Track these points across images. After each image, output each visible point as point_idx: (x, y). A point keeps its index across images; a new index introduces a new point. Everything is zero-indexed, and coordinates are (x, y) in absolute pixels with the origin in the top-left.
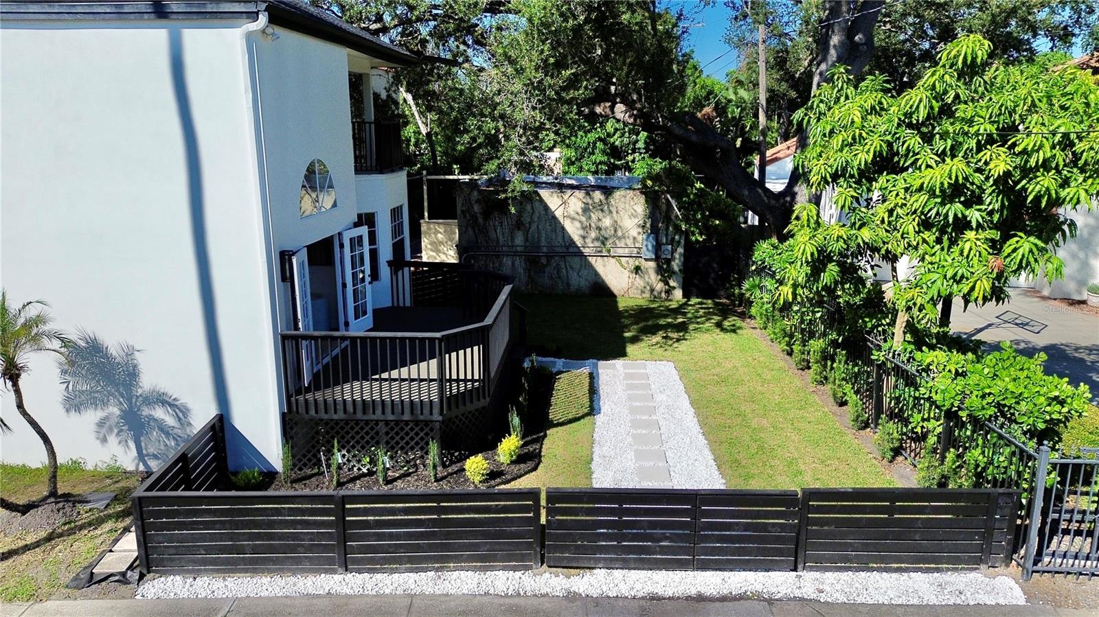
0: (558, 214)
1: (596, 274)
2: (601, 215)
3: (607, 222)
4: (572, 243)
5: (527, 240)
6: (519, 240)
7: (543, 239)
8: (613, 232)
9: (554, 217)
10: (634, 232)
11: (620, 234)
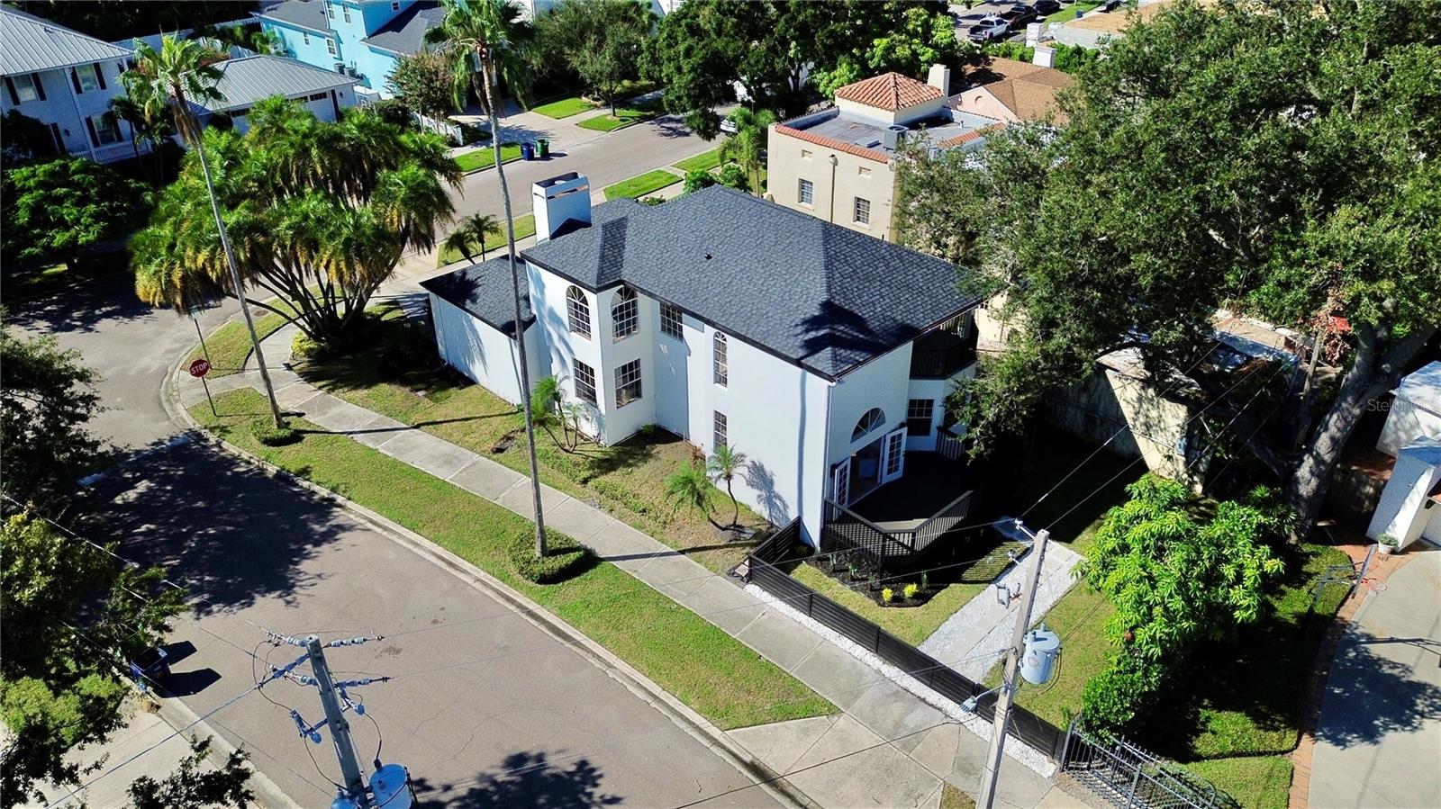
0: (1117, 393)
1: (1137, 447)
2: (1150, 407)
3: (1154, 414)
4: (1123, 418)
5: (1089, 401)
6: (1084, 399)
7: (1102, 405)
8: (1156, 422)
9: (1113, 394)
10: (1175, 429)
11: (1162, 425)
